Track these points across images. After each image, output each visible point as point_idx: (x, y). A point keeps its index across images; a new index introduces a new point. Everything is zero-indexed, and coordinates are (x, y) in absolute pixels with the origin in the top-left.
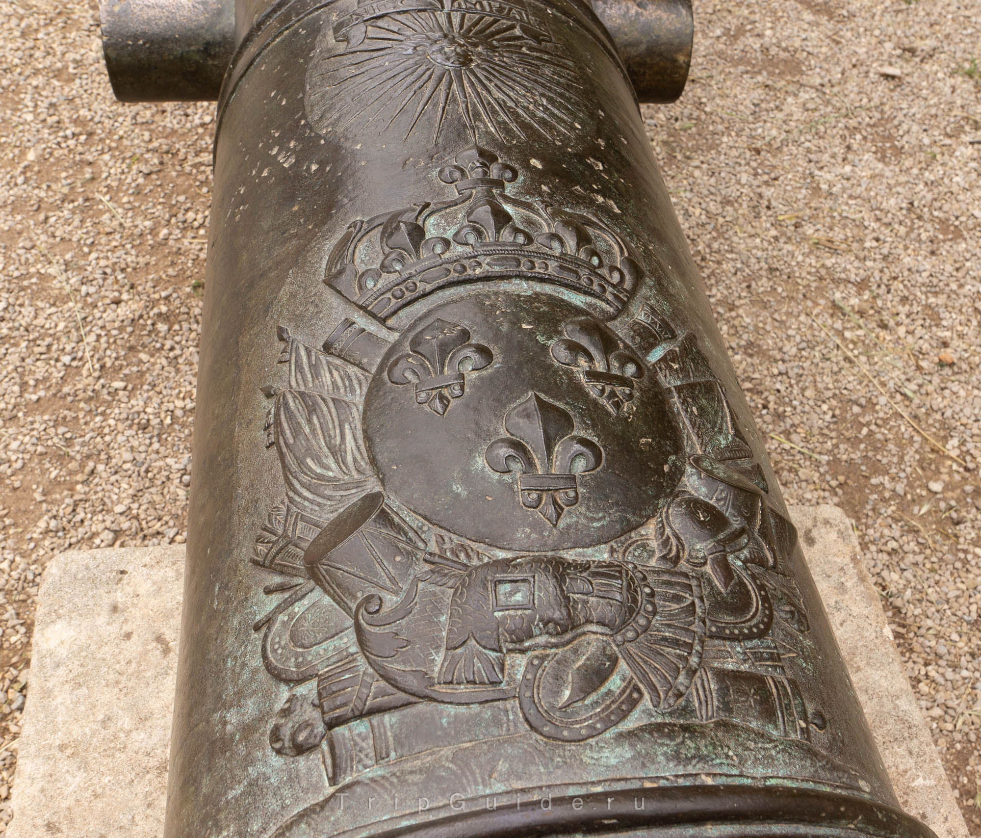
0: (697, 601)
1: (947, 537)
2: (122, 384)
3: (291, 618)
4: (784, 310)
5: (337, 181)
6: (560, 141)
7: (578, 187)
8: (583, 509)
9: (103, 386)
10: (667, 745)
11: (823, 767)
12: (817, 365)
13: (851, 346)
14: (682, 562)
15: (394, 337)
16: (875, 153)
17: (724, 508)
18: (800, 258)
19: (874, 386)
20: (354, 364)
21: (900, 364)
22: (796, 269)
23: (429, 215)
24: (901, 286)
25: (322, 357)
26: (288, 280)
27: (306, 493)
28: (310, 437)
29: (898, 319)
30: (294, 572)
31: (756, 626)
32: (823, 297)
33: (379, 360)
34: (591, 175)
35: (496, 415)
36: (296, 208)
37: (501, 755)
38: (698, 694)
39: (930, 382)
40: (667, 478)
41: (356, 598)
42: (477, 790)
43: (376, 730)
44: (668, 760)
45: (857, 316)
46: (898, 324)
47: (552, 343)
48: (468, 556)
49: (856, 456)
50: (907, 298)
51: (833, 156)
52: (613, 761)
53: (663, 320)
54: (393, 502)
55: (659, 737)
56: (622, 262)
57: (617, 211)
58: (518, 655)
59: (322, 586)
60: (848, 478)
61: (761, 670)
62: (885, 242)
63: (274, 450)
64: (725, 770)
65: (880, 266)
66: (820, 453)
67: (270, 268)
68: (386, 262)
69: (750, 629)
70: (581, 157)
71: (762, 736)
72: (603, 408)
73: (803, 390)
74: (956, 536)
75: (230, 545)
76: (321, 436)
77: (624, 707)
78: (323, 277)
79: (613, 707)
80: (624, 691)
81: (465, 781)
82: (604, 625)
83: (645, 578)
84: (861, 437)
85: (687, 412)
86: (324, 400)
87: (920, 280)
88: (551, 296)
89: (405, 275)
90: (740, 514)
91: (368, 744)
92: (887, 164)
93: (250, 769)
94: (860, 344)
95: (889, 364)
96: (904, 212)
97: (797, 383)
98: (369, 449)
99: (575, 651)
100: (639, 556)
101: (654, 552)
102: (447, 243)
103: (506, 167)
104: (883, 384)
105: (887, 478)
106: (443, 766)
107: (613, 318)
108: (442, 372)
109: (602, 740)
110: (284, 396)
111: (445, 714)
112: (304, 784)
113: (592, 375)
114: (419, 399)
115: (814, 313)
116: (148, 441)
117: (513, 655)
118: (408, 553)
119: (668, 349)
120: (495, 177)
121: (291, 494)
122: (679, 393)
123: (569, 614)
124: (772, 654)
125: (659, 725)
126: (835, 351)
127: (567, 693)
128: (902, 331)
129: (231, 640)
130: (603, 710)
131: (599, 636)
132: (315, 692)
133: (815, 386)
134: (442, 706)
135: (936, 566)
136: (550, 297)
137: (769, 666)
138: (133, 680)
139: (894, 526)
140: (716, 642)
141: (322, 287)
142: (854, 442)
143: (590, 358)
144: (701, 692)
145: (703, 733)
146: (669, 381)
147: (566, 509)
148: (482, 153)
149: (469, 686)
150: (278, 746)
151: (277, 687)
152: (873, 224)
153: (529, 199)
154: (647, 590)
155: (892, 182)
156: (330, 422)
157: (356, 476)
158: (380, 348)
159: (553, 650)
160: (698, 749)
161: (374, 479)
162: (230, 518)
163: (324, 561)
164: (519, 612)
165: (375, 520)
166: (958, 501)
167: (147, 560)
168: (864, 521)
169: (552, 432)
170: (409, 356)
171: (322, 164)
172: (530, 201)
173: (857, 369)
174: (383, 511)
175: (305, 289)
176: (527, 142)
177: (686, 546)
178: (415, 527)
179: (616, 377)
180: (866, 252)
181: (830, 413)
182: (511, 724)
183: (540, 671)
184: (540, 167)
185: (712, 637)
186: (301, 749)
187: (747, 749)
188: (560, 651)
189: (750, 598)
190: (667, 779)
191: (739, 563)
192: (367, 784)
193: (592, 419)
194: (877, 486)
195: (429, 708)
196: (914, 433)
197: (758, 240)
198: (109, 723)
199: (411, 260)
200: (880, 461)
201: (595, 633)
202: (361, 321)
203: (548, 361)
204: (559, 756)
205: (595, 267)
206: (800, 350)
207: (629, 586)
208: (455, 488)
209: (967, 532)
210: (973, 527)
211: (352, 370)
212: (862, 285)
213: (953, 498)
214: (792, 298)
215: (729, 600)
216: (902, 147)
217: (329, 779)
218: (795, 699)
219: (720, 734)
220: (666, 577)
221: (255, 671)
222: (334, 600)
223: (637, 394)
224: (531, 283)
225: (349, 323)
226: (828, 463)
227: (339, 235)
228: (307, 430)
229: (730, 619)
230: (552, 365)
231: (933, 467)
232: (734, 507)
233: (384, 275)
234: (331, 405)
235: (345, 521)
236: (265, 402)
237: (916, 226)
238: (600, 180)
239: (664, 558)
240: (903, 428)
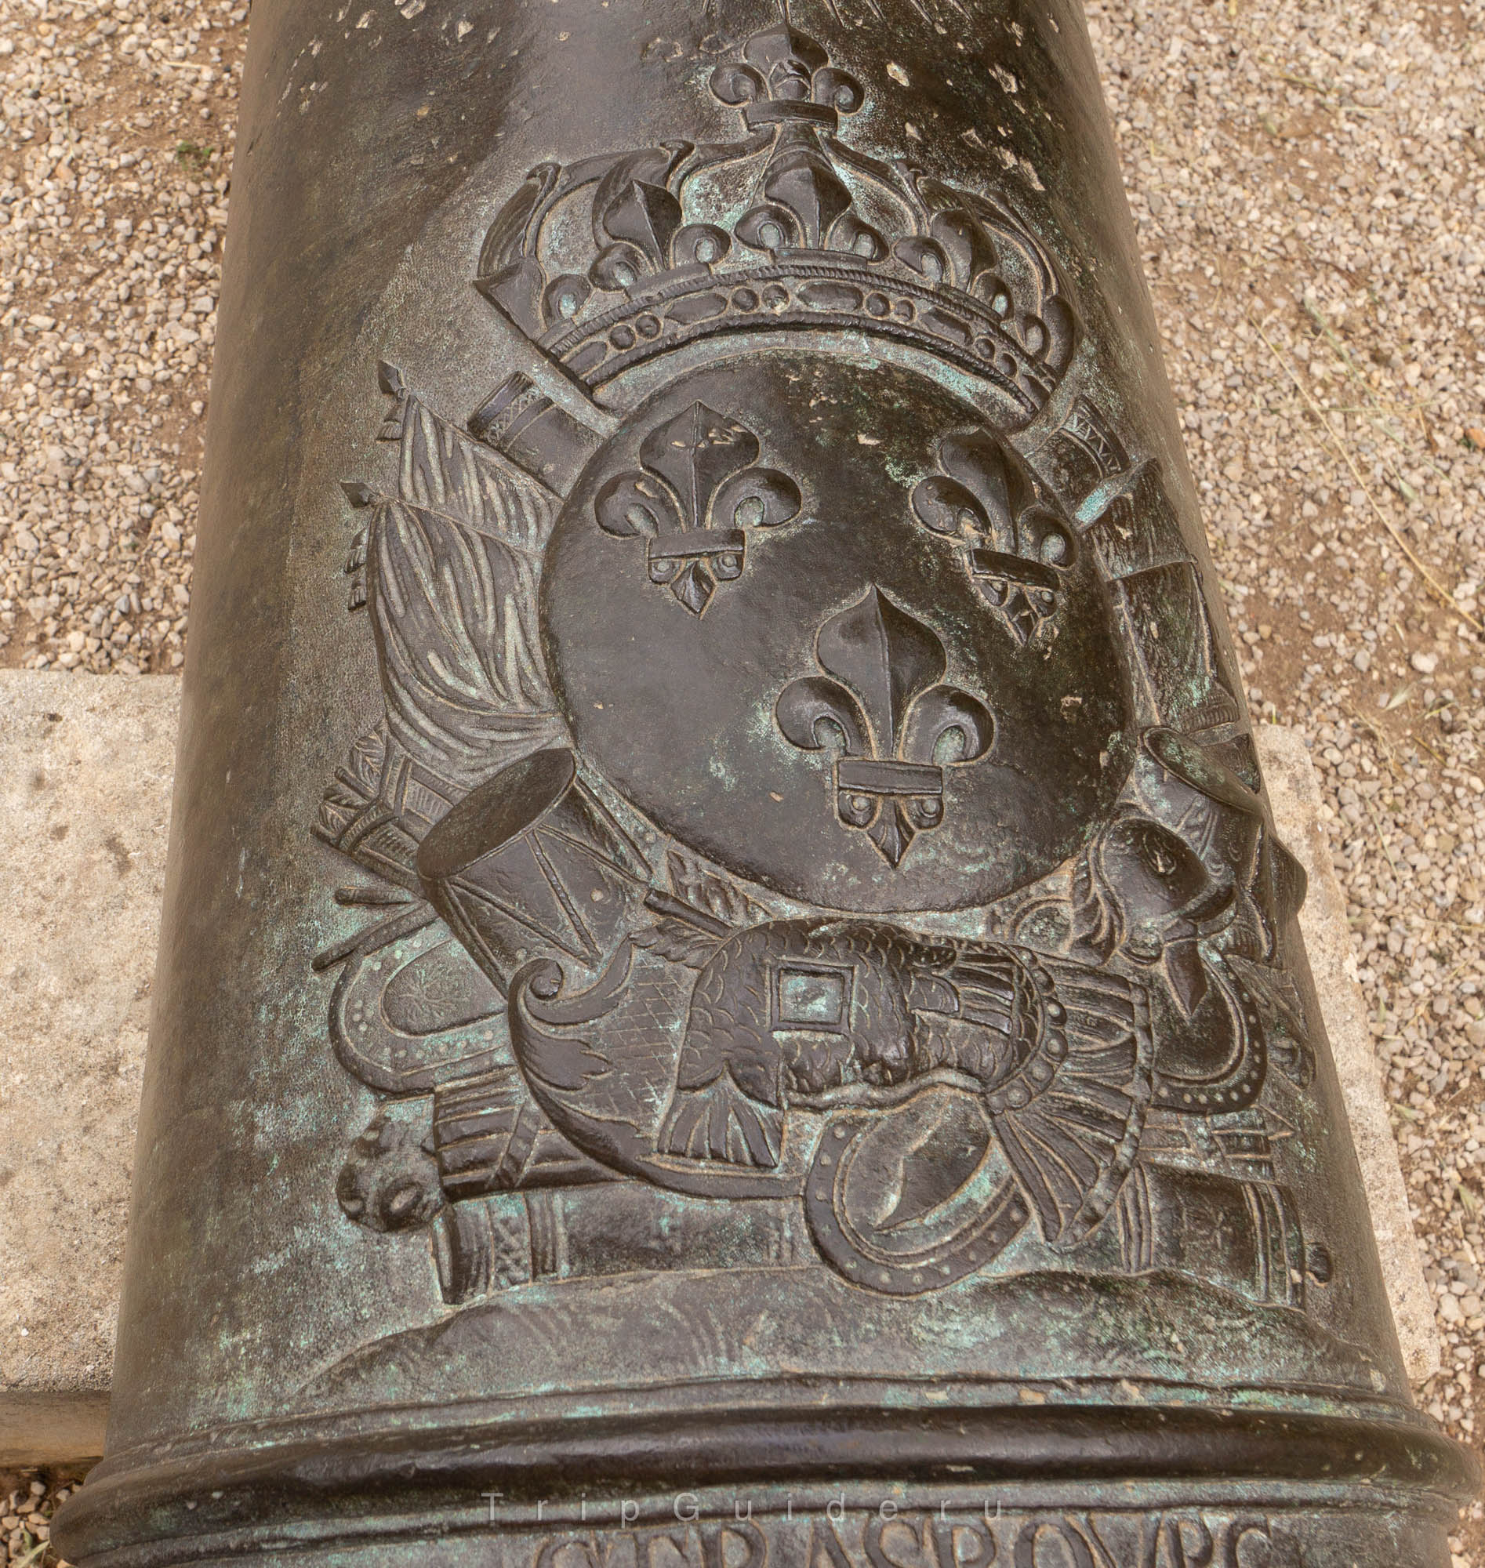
0: (1138, 1035)
1: (1428, 752)
2: (49, 322)
3: (387, 968)
4: (1211, 311)
5: (508, 69)
6: (945, 25)
7: (972, 132)
8: (947, 837)
9: (16, 321)
10: (1066, 1318)
11: (1321, 1359)
12: (1255, 420)
13: (1319, 391)
14: (1117, 951)
15: (606, 425)
16: (1422, 23)
17: (1199, 845)
18: (1255, 215)
19: (1348, 468)
20: (528, 471)
21: (1399, 435)
22: (1244, 234)
23: (689, 173)
24: (1426, 288)
25: (464, 445)
26: (404, 266)
27: (424, 723)
28: (437, 608)
29: (1411, 349)
30: (396, 877)
31: (1237, 1088)
32: (1284, 293)
33: (577, 471)
34: (998, 106)
35: (800, 627)
36: (423, 112)
37: (764, 1305)
38: (1126, 1220)
39: (1447, 473)
40: (1103, 780)
41: (515, 961)
42: (717, 1364)
43: (537, 1219)
44: (1065, 1347)
45: (1338, 337)
46: (1410, 359)
47: (914, 481)
48: (728, 906)
49: (1296, 593)
50: (1432, 312)
51: (1345, 22)
52: (967, 1341)
53: (1111, 436)
54: (591, 776)
55: (1053, 1302)
56: (1046, 305)
57: (1038, 186)
58: (809, 1115)
59: (449, 921)
60: (1276, 630)
61: (1235, 1172)
62: (1411, 200)
63: (363, 617)
64: (1163, 1371)
65: (1395, 246)
66: (1235, 580)
67: (368, 232)
68: (602, 265)
69: (1226, 1094)
70: (979, 62)
71: (1230, 1304)
72: (1001, 630)
73: (1223, 462)
74: (1445, 754)
75: (271, 783)
76: (456, 609)
77: (994, 1237)
78: (472, 275)
79: (975, 1234)
80: (995, 1204)
81: (695, 1344)
82: (969, 1073)
83: (1050, 984)
84: (1310, 559)
85: (1140, 631)
86: (466, 537)
87: (1461, 279)
88: (914, 373)
89: (639, 297)
90: (1226, 858)
91: (521, 1241)
92: (1438, 48)
93: (298, 1232)
94: (1335, 389)
95: (1381, 431)
96: (1455, 145)
97: (1215, 450)
98: (552, 657)
99: (913, 1117)
100: (1041, 936)
101: (1067, 927)
102: (722, 239)
103: (841, 79)
104: (1364, 469)
105: (1342, 637)
106: (657, 1308)
107: (1022, 425)
108: (701, 521)
109: (948, 1296)
110: (389, 512)
111: (666, 1210)
112: (397, 1286)
113: (986, 558)
114: (655, 574)
115: (1265, 322)
116: (89, 430)
117: (799, 1113)
118: (618, 887)
119: (1114, 494)
120: (821, 101)
121: (396, 718)
122: (1130, 594)
123: (910, 1050)
124: (1256, 1137)
125: (1054, 1276)
126: (1290, 398)
127: (893, 1200)
128: (1413, 372)
129: (267, 972)
130: (955, 1239)
131: (958, 1092)
132: (428, 1122)
133: (1246, 458)
134: (661, 1195)
135: (1401, 802)
136: (913, 377)
137: (1248, 1162)
138: (66, 911)
139: (1342, 724)
140: (1165, 1115)
141: (470, 293)
142: (1296, 569)
143: (984, 522)
144: (1131, 1216)
145: (1130, 1297)
146: (1114, 567)
147: (918, 833)
148: (798, 43)
149: (715, 1164)
150: (353, 1206)
151: (356, 1093)
152: (1395, 163)
153: (879, 154)
154: (1053, 1010)
155: (1443, 84)
156: (476, 585)
157: (522, 706)
158: (580, 444)
159: (872, 1112)
160: (1120, 1328)
161: (555, 719)
162: (272, 727)
163: (458, 878)
164: (820, 1037)
165: (557, 812)
166: (1457, 691)
167: (96, 699)
168: (1291, 708)
169: (906, 675)
170: (639, 477)
171: (480, 23)
172: (882, 158)
173: (1322, 434)
174: (574, 793)
175: (437, 293)
176: (884, 25)
177: (1126, 921)
178: (630, 831)
179: (1028, 565)
180: (1373, 217)
181: (1264, 511)
182: (786, 1246)
183: (847, 1151)
184: (904, 82)
185: (1160, 1106)
186: (396, 1223)
187: (1204, 1330)
188: (886, 1114)
189: (1231, 1031)
190: (1063, 1387)
191: (1216, 958)
192: (515, 1316)
193: (980, 653)
194: (1323, 650)
195: (637, 1195)
196: (1402, 563)
197: (1184, 172)
198: (23, 982)
199: (649, 269)
200: (1336, 606)
201: (953, 1086)
202: (546, 383)
203: (906, 522)
204: (870, 1320)
205: (999, 318)
206: (1229, 389)
207: (1023, 1001)
208: (713, 767)
209: (1463, 747)
210: (1475, 741)
211: (523, 482)
212: (1356, 279)
213: (1449, 686)
214: (1227, 289)
215: (1196, 1035)
216: (1473, 18)
217: (444, 1289)
218: (1289, 1229)
219: (1159, 1301)
220: (1086, 984)
221: (312, 1048)
222: (472, 954)
223: (1062, 601)
224: (878, 342)
225: (520, 383)
226: (1247, 600)
227: (510, 188)
228: (431, 593)
229: (1194, 1073)
230: (911, 531)
231: (1425, 628)
232: (1216, 844)
233: (596, 292)
234: (480, 550)
235: (500, 799)
236: (349, 514)
237: (1472, 175)
238: (1011, 117)
239: (1085, 942)
240: (1385, 552)
